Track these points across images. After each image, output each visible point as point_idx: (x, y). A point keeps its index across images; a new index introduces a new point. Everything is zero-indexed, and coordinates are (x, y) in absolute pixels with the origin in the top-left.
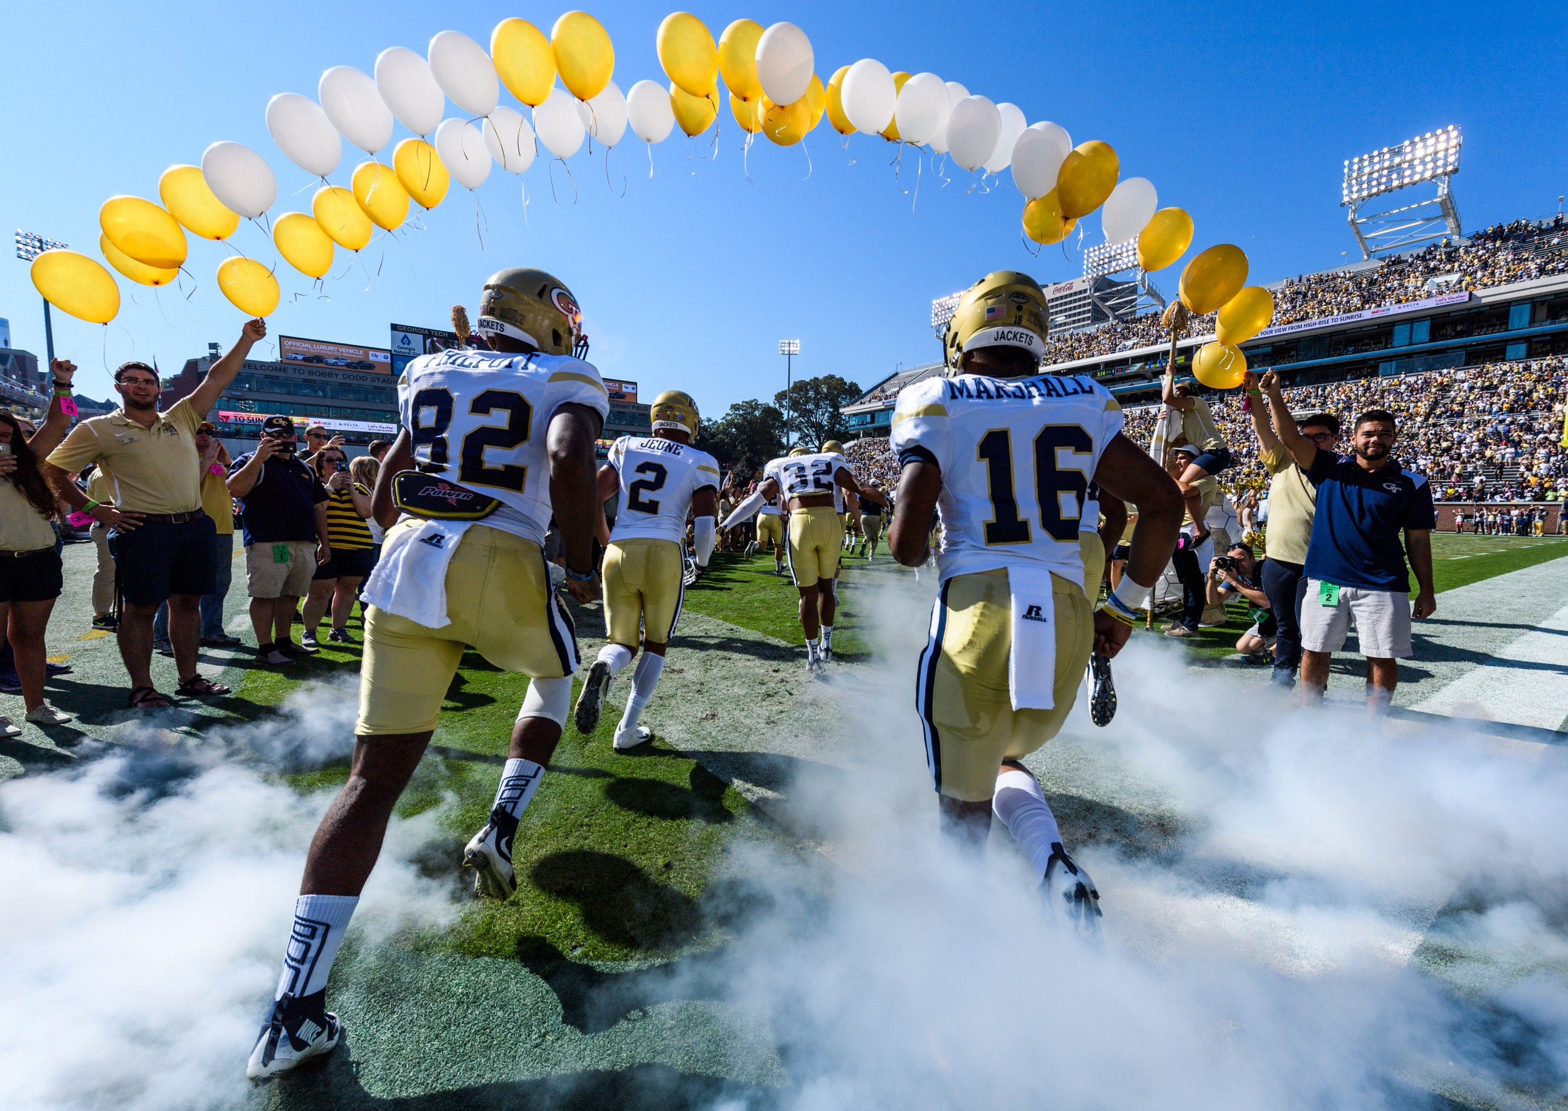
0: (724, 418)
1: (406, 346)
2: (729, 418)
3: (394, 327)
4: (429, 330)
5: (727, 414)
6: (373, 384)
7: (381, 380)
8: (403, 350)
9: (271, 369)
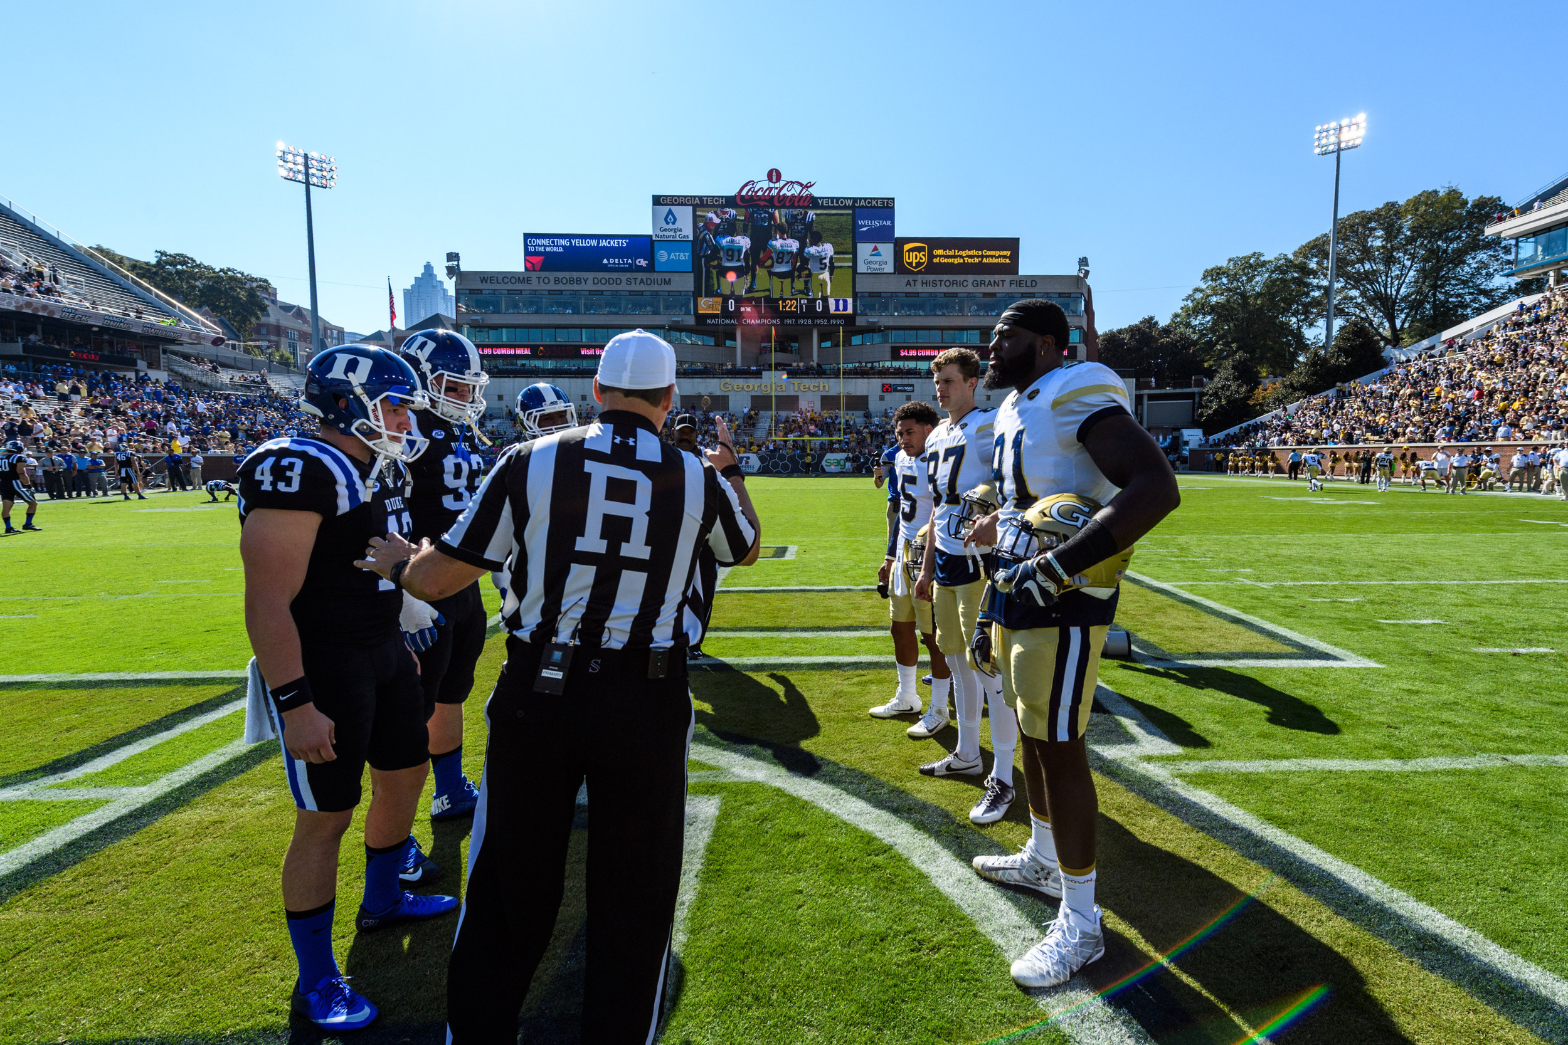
0: (1188, 298)
1: (671, 226)
2: (1199, 296)
3: (657, 200)
4: (701, 198)
5: (1197, 290)
6: (629, 288)
7: (638, 281)
8: (667, 233)
9: (513, 280)
